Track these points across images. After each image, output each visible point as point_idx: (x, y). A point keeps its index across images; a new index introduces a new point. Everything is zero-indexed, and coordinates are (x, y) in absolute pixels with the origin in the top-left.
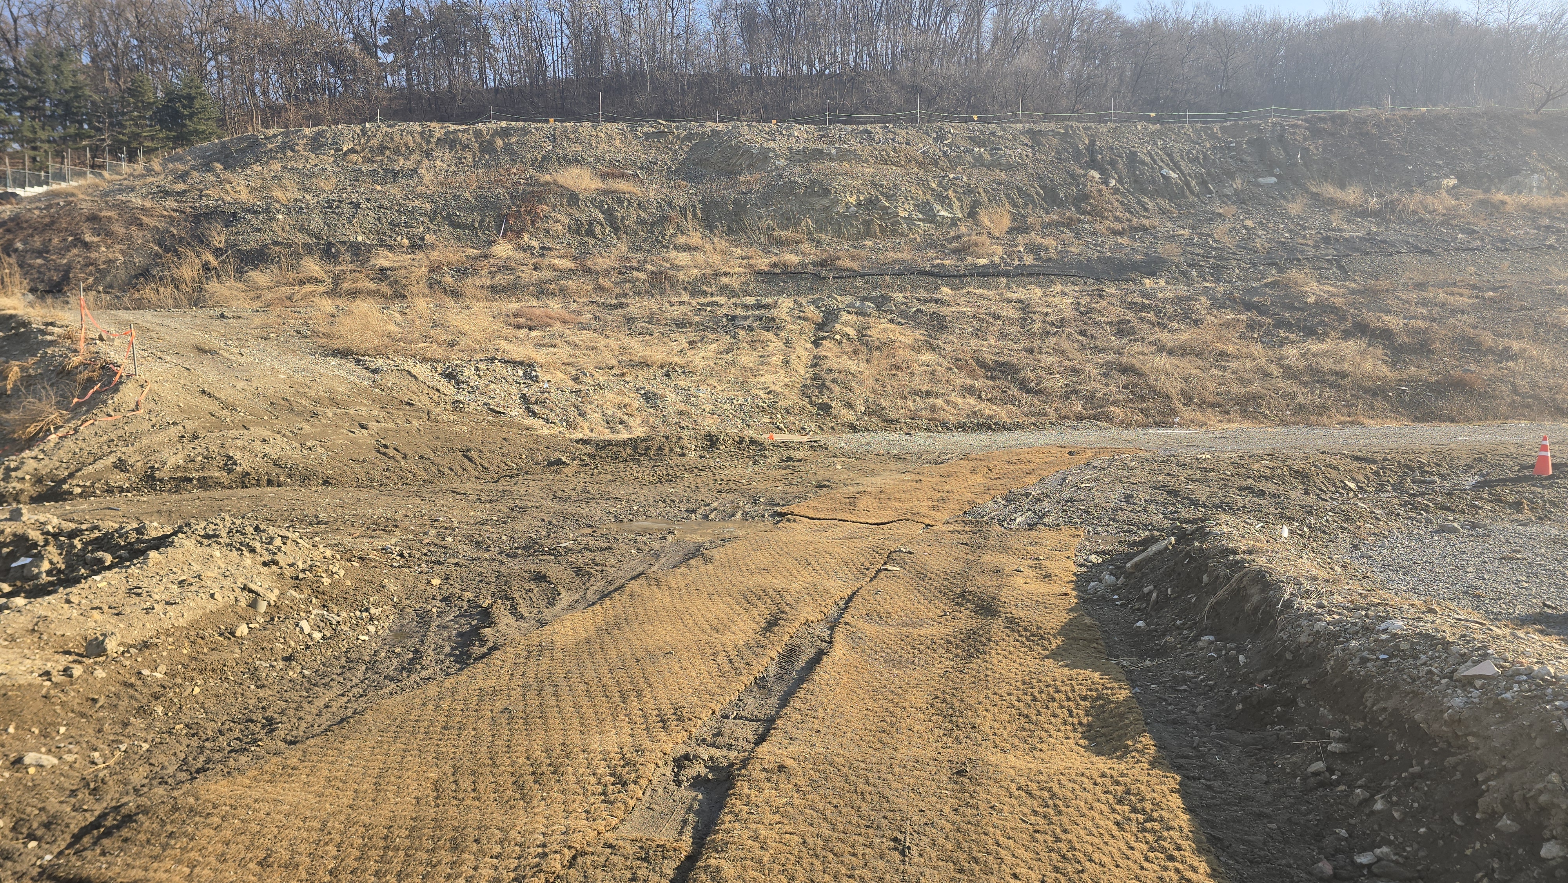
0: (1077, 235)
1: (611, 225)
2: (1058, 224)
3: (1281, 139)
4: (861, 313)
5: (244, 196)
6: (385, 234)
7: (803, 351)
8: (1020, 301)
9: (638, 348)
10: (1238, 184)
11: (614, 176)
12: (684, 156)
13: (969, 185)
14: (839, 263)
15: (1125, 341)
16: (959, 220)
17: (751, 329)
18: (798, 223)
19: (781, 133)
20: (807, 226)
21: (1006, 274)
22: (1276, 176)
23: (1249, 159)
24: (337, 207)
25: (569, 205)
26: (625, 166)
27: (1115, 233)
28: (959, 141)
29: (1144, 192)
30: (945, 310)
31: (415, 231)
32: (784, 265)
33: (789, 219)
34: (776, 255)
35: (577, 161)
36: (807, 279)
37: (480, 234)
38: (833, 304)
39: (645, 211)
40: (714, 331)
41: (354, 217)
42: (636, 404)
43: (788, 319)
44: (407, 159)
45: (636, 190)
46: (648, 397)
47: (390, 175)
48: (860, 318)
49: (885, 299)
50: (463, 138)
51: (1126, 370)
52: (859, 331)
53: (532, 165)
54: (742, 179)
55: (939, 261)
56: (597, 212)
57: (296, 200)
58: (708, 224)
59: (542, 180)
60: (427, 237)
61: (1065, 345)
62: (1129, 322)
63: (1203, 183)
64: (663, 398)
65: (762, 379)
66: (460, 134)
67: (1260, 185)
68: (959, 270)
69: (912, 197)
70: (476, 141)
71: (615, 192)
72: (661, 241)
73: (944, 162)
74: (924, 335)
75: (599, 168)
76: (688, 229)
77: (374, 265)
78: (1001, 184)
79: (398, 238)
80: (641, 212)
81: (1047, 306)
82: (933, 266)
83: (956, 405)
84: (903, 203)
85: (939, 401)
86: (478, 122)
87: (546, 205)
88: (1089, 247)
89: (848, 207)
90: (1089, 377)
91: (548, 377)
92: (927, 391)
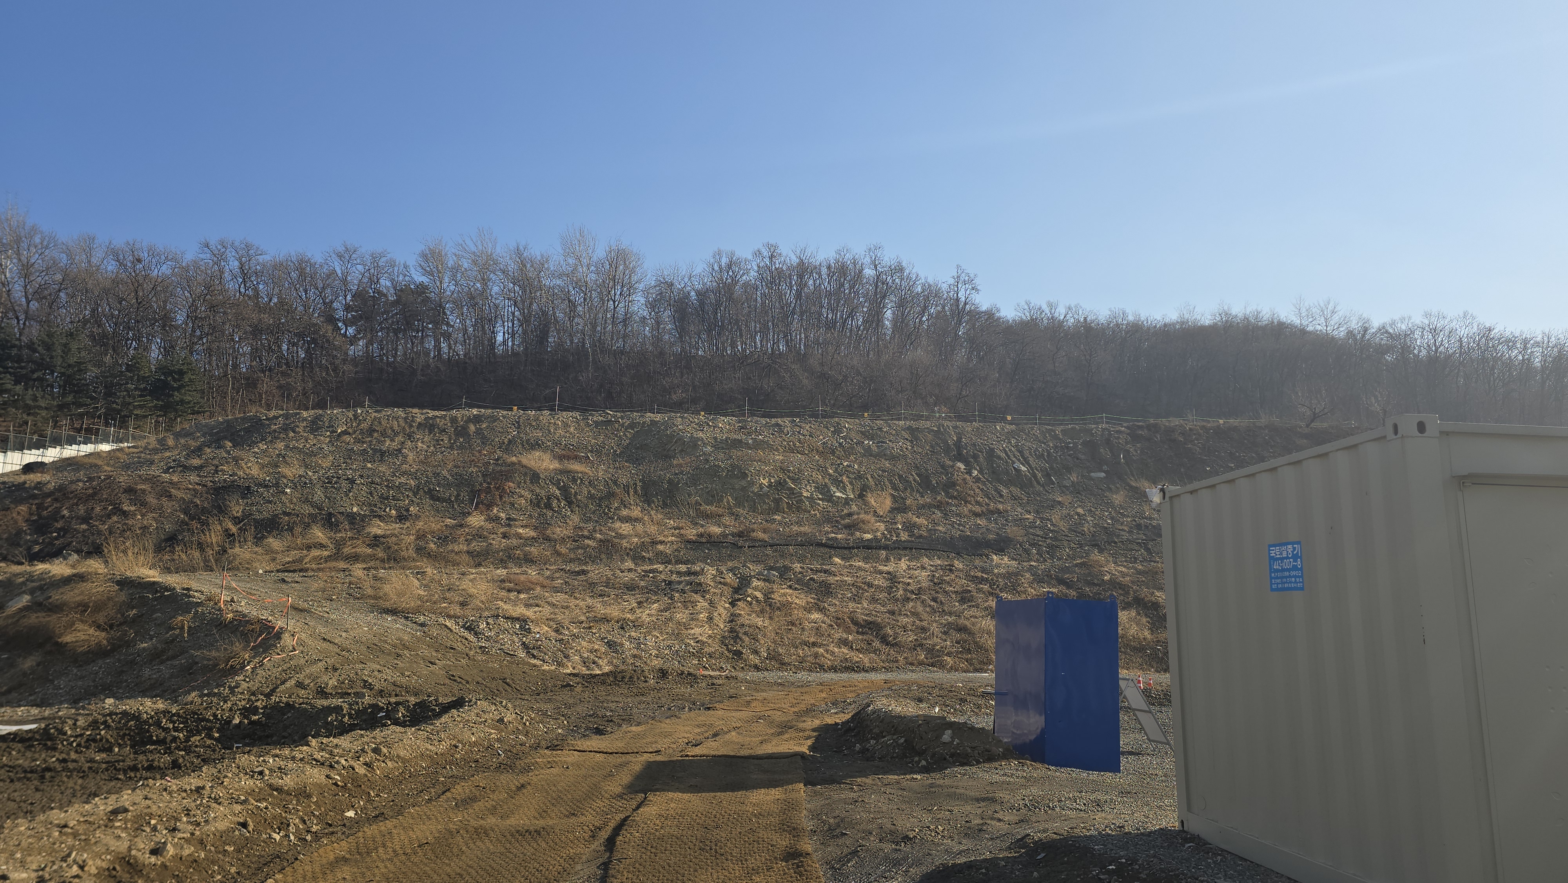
0: (945, 516)
1: (566, 500)
2: (930, 506)
3: (1108, 442)
4: (767, 580)
5: (255, 471)
6: (375, 505)
7: (723, 609)
8: (889, 573)
9: (600, 608)
10: (1074, 478)
11: (569, 458)
12: (628, 442)
13: (859, 472)
14: (754, 535)
15: (965, 606)
16: (851, 500)
17: (683, 591)
18: (720, 500)
19: (708, 425)
20: (728, 502)
21: (886, 548)
22: (1104, 472)
23: (1083, 457)
24: (336, 483)
25: (532, 482)
26: (578, 449)
27: (977, 515)
28: (853, 434)
29: (1000, 481)
30: (832, 579)
31: (401, 503)
32: (709, 535)
33: (713, 496)
34: (702, 526)
35: (535, 445)
36: (727, 547)
37: (456, 506)
38: (747, 573)
39: (594, 488)
40: (656, 593)
41: (350, 491)
42: (603, 650)
43: (712, 584)
44: (392, 440)
45: (587, 470)
46: (610, 644)
47: (378, 454)
48: (767, 584)
49: (787, 569)
50: (440, 423)
51: (962, 629)
52: (765, 595)
53: (500, 448)
54: (675, 462)
55: (833, 535)
56: (554, 489)
57: (300, 476)
58: (647, 499)
59: (509, 460)
60: (412, 509)
61: (920, 609)
62: (970, 591)
63: (1048, 476)
64: (622, 645)
65: (693, 631)
66: (438, 420)
67: (1092, 479)
68: (849, 543)
69: (813, 481)
70: (452, 426)
71: (569, 472)
72: (608, 514)
73: (840, 452)
74: (814, 599)
75: (557, 452)
76: (630, 504)
77: (369, 533)
78: (885, 471)
79: (388, 510)
80: (591, 489)
81: (909, 577)
82: (829, 539)
83: (833, 653)
84: (806, 485)
85: (821, 650)
86: (453, 409)
87: (511, 482)
88: (953, 527)
89: (762, 488)
90: (933, 634)
91: (537, 630)
92: (813, 643)
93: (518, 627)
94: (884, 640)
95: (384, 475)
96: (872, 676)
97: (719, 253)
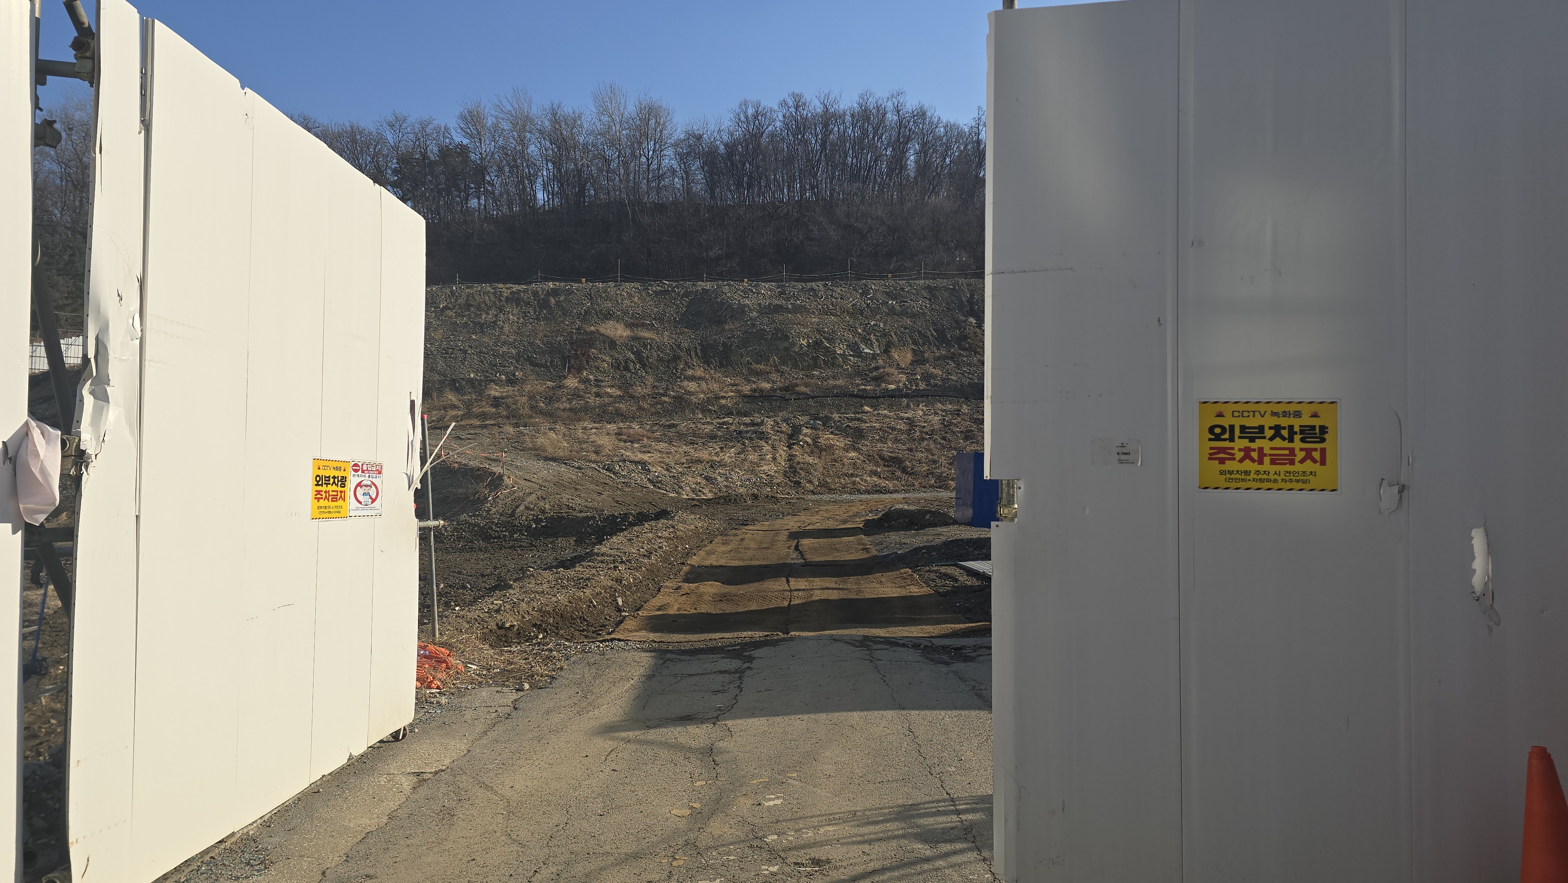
0: (958, 366)
1: (640, 363)
2: (945, 358)
4: (813, 428)
6: (487, 372)
7: (782, 452)
8: (908, 419)
9: (694, 453)
11: (637, 326)
12: (684, 309)
13: (884, 330)
14: (798, 389)
16: (878, 355)
17: (751, 439)
18: (767, 360)
19: (752, 291)
20: (774, 361)
21: (906, 396)
24: (452, 353)
25: (610, 349)
26: (643, 318)
28: (879, 295)
30: (864, 426)
31: (507, 369)
32: (760, 390)
33: (761, 356)
34: (754, 382)
35: (607, 316)
36: (777, 400)
37: (552, 371)
38: (797, 422)
39: (662, 352)
40: (731, 441)
42: (704, 482)
43: (772, 432)
44: (487, 313)
45: (654, 336)
46: (707, 479)
47: (478, 327)
48: (814, 431)
49: (828, 418)
50: (524, 296)
52: (813, 440)
53: (579, 318)
54: (727, 327)
55: (863, 387)
56: (629, 353)
58: (706, 361)
59: (588, 330)
60: (517, 374)
61: (932, 446)
62: (972, 431)
65: (763, 468)
66: (522, 293)
68: (876, 393)
69: (845, 340)
70: (535, 300)
71: (640, 338)
72: (676, 374)
73: (867, 312)
74: (851, 441)
75: (626, 320)
76: (693, 365)
77: (489, 395)
78: (907, 328)
79: (498, 375)
80: (659, 353)
81: (925, 422)
82: (859, 390)
83: (866, 481)
84: (839, 344)
85: (858, 479)
86: (531, 283)
87: (594, 349)
88: (964, 375)
89: (802, 348)
90: (941, 465)
91: (654, 470)
92: (852, 474)
93: (640, 468)
94: (904, 470)
95: (489, 346)
96: (895, 496)
97: (746, 103)
